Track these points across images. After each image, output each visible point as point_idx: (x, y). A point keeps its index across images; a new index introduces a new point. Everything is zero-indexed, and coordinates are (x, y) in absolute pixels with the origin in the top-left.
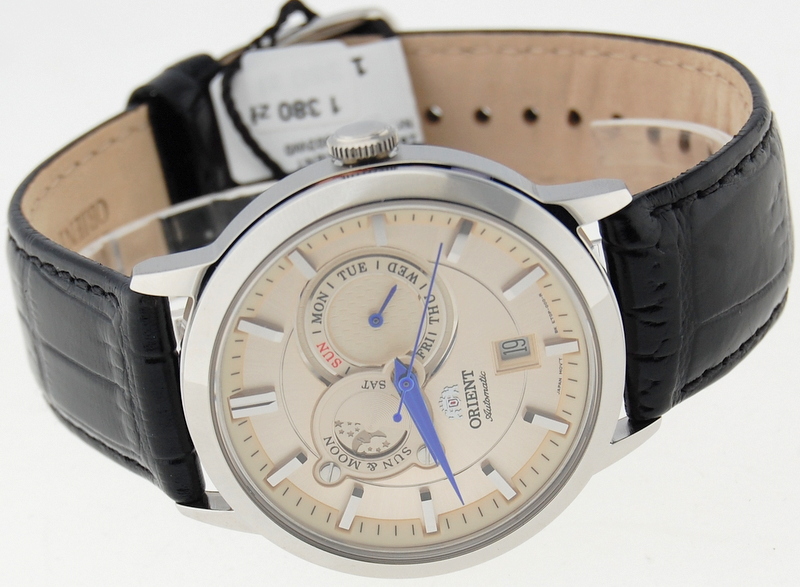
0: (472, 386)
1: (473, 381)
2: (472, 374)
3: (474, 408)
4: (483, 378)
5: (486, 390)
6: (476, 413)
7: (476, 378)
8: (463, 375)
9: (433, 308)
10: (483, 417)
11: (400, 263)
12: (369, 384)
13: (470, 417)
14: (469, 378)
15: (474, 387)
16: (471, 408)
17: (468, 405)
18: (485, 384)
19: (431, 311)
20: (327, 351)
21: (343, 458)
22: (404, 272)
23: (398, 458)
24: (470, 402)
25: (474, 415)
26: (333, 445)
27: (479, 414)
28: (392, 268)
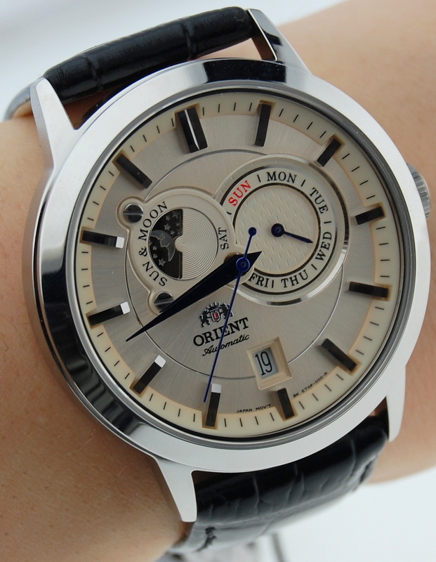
0: (234, 329)
1: (238, 329)
2: (246, 327)
3: (214, 336)
4: (243, 338)
5: (232, 343)
6: (209, 339)
7: (242, 332)
8: (243, 320)
9: (296, 279)
10: (207, 346)
11: (332, 243)
12: (223, 234)
13: (205, 334)
14: (241, 326)
15: (233, 332)
16: (213, 333)
17: (215, 330)
18: (237, 341)
19: (293, 278)
20: (243, 191)
21: (147, 223)
22: (325, 247)
23: (155, 275)
24: (219, 331)
25: (206, 337)
26: (159, 211)
27: (208, 342)
28: (327, 236)
